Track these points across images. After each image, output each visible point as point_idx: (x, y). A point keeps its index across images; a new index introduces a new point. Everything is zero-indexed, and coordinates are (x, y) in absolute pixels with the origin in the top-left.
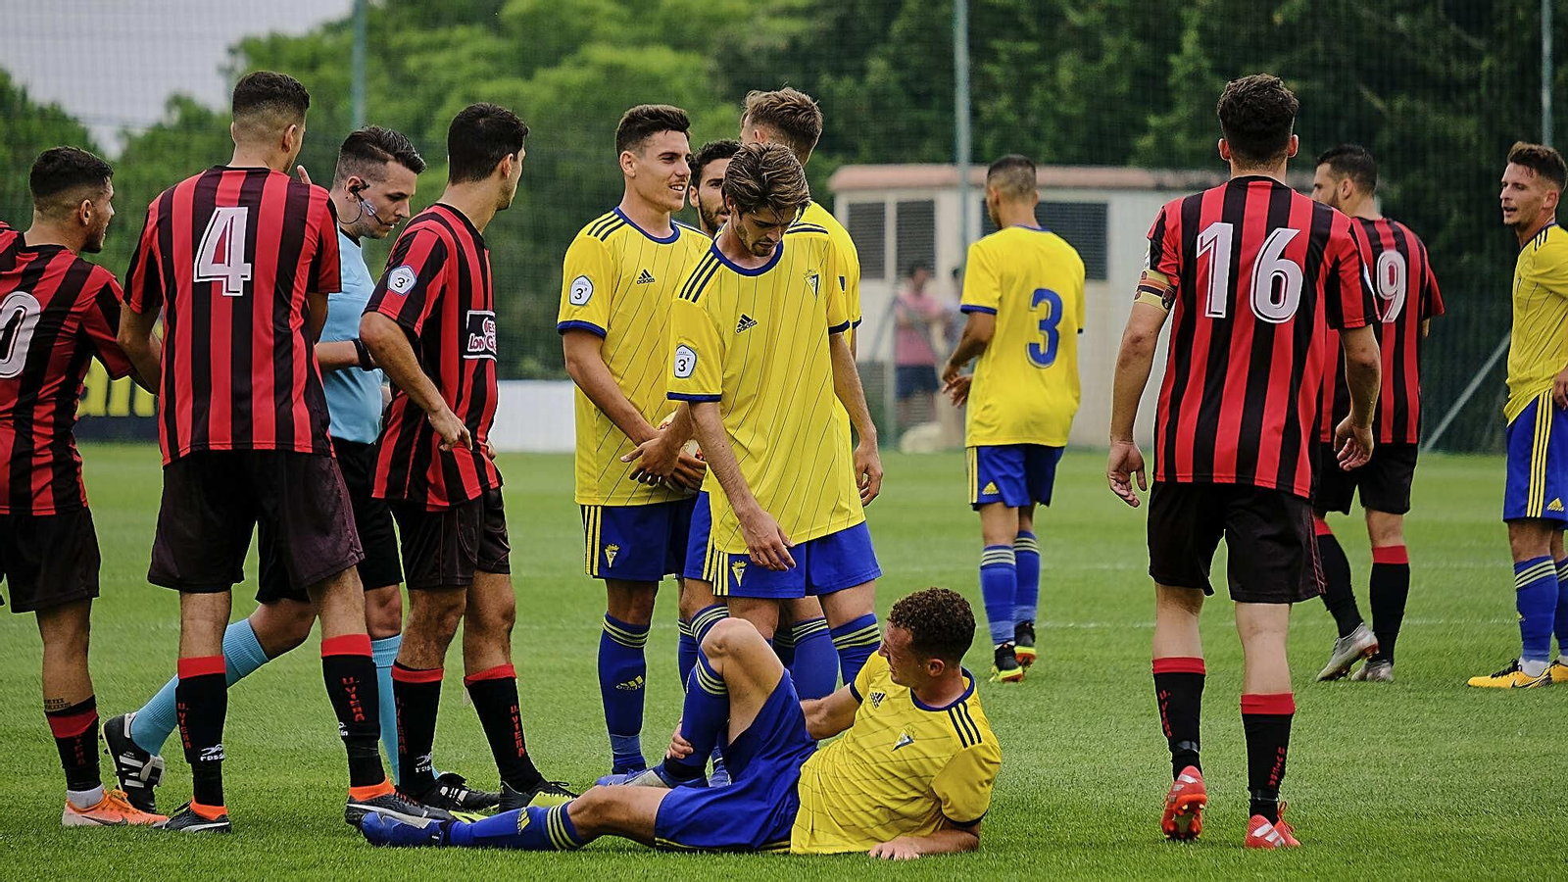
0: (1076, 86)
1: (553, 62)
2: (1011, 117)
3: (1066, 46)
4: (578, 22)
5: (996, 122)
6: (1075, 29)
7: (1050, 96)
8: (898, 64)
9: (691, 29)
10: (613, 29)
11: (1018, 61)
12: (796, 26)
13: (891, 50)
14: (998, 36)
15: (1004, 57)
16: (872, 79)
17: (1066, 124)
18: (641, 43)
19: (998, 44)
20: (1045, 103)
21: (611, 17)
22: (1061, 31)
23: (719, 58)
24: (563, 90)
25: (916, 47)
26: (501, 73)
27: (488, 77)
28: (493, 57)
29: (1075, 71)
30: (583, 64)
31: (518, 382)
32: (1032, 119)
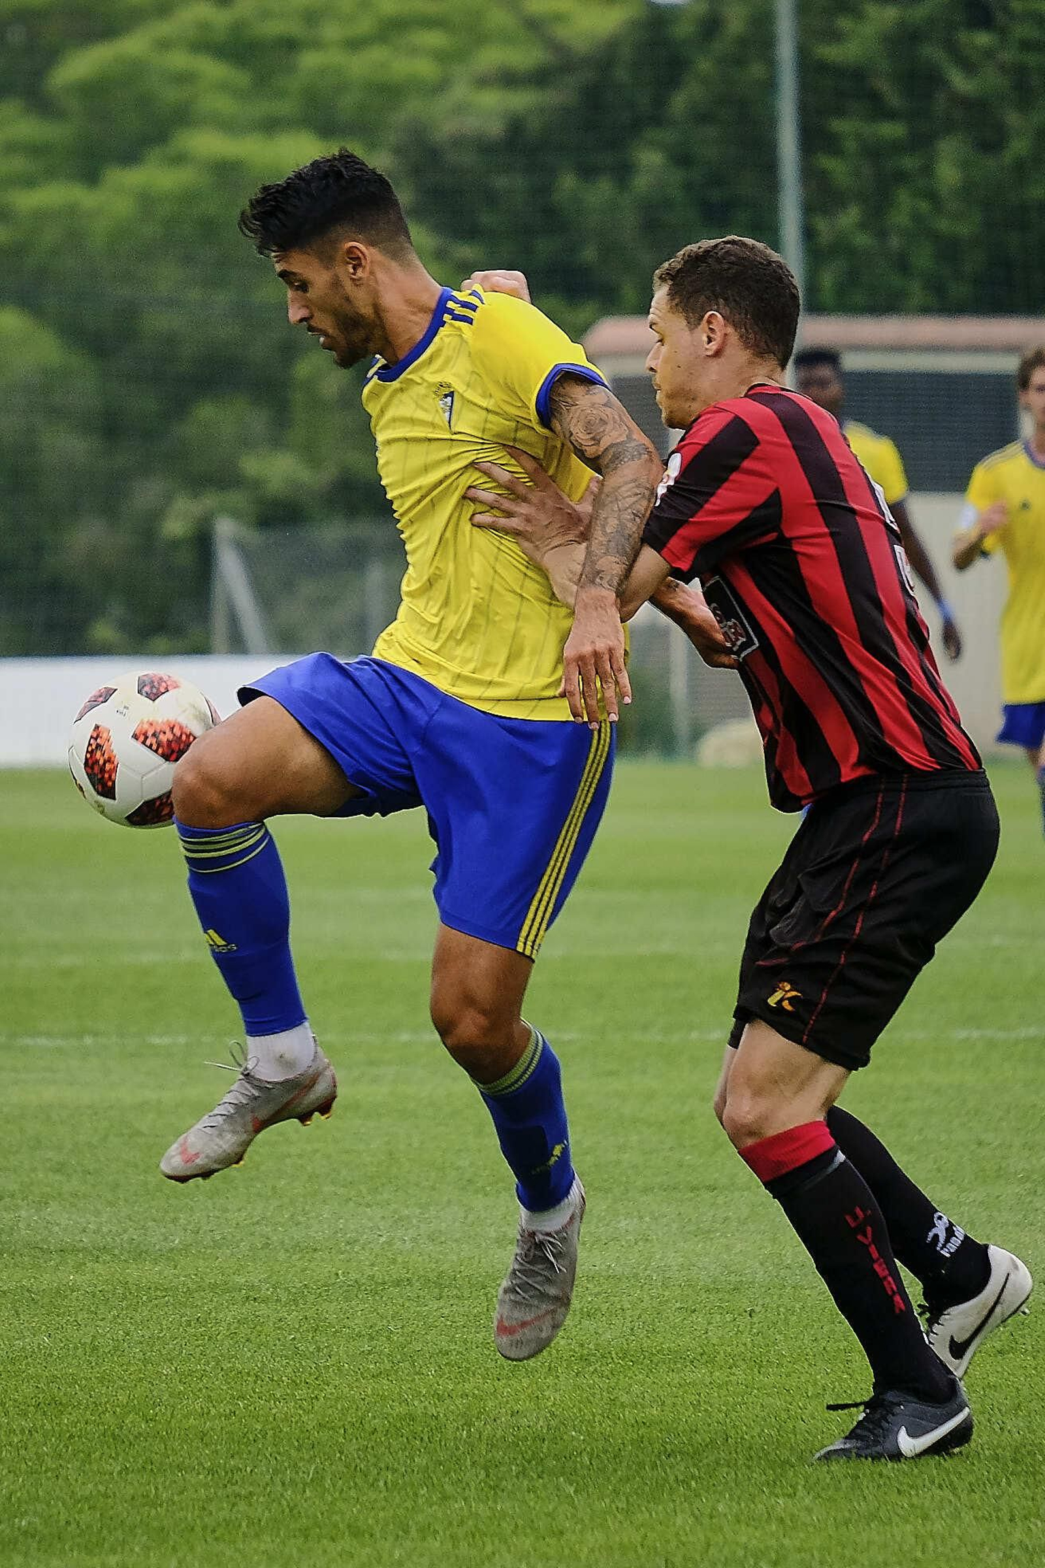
0: (967, 190)
1: (130, 157)
2: (863, 240)
3: (949, 127)
4: (172, 95)
5: (841, 248)
6: (965, 102)
7: (924, 206)
8: (682, 158)
9: (348, 103)
10: (224, 104)
11: (875, 152)
12: (522, 100)
13: (668, 136)
14: (840, 112)
15: (851, 145)
16: (642, 182)
17: (949, 250)
18: (271, 126)
19: (841, 126)
20: (916, 217)
21: (224, 87)
22: (941, 102)
23: (398, 151)
24: (146, 200)
25: (711, 132)
26: (50, 174)
27: (29, 182)
28: (35, 150)
29: (965, 165)
30: (179, 159)
31: (87, 658)
32: (895, 242)
